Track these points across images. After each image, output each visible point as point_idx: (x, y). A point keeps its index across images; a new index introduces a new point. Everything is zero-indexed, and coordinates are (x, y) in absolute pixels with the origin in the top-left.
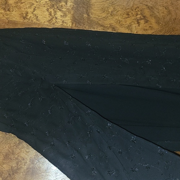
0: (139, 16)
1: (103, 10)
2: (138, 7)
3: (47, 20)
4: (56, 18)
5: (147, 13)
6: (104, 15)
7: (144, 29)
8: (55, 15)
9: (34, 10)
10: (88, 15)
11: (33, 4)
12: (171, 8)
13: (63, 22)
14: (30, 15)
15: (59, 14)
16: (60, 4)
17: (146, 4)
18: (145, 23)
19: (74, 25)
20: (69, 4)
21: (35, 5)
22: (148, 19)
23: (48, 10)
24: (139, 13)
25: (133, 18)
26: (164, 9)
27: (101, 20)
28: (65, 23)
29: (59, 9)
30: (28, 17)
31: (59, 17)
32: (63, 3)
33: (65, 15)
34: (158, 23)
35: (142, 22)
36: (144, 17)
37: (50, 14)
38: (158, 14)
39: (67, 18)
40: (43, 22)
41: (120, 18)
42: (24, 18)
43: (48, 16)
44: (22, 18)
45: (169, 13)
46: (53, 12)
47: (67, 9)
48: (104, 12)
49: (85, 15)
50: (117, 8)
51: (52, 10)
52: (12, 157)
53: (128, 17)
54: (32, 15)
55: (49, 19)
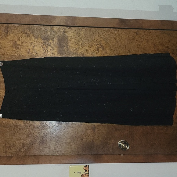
0: (98, 46)
1: (76, 43)
2: (98, 40)
3: (42, 53)
4: (48, 51)
5: (103, 43)
6: (77, 47)
7: (102, 54)
8: (47, 49)
9: (34, 47)
10: (67, 48)
11: (33, 43)
12: (118, 39)
13: (52, 53)
14: (31, 51)
15: (49, 48)
16: (49, 42)
17: (102, 37)
18: (102, 50)
19: (59, 55)
20: (55, 41)
21: (34, 44)
22: (104, 47)
23: (42, 46)
24: (98, 43)
25: (95, 47)
26: (114, 39)
27: (75, 50)
28: (54, 54)
29: (49, 45)
30: (30, 52)
31: (49, 51)
32: (51, 41)
33: (53, 49)
34: (110, 49)
35: (100, 49)
36: (102, 46)
37: (44, 49)
38: (110, 43)
39: (54, 51)
40: (40, 54)
41: (87, 48)
42: (28, 53)
43: (42, 50)
44: (27, 53)
45: (117, 42)
46: (45, 47)
47: (54, 45)
48: (77, 45)
49: (65, 48)
50: (85, 41)
51: (44, 46)
52: (31, 135)
53: (92, 47)
54: (32, 50)
55: (44, 52)
